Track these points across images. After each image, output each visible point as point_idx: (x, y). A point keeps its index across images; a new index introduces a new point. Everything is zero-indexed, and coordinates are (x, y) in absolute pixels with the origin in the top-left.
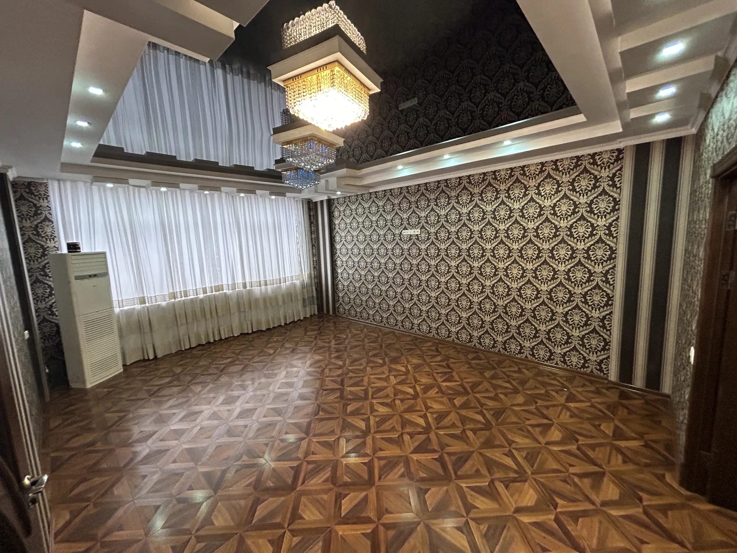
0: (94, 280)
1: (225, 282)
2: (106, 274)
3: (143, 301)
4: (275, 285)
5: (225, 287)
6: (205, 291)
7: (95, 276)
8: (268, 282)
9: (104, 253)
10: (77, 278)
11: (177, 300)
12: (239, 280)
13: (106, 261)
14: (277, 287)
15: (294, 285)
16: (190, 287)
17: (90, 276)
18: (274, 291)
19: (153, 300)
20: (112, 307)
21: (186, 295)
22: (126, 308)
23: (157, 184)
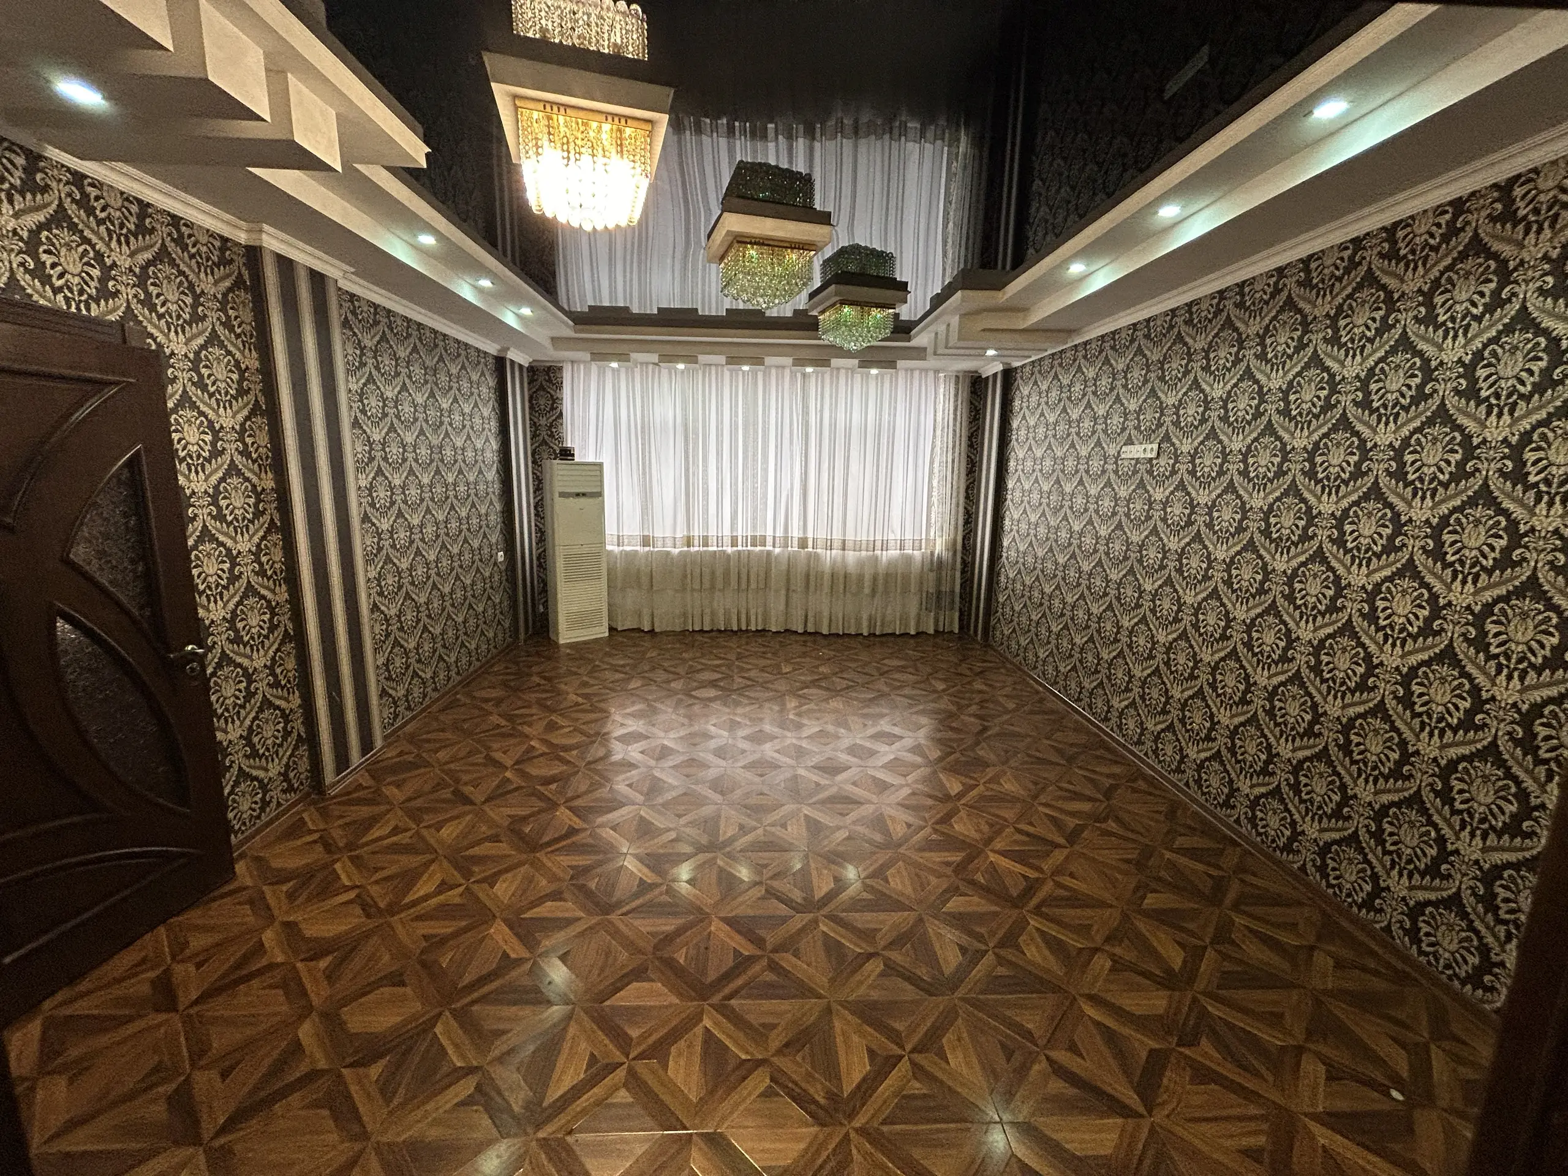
0: (582, 500)
1: (769, 532)
2: (599, 494)
3: (646, 541)
4: (864, 553)
5: (769, 541)
6: (734, 544)
7: (584, 495)
8: (849, 545)
9: (601, 465)
10: (563, 495)
11: (692, 549)
12: (796, 533)
13: (602, 476)
14: (869, 558)
15: (909, 559)
16: (712, 532)
17: (578, 495)
18: (861, 563)
19: (660, 543)
20: (603, 543)
21: (706, 545)
22: (628, 548)
23: (668, 358)
